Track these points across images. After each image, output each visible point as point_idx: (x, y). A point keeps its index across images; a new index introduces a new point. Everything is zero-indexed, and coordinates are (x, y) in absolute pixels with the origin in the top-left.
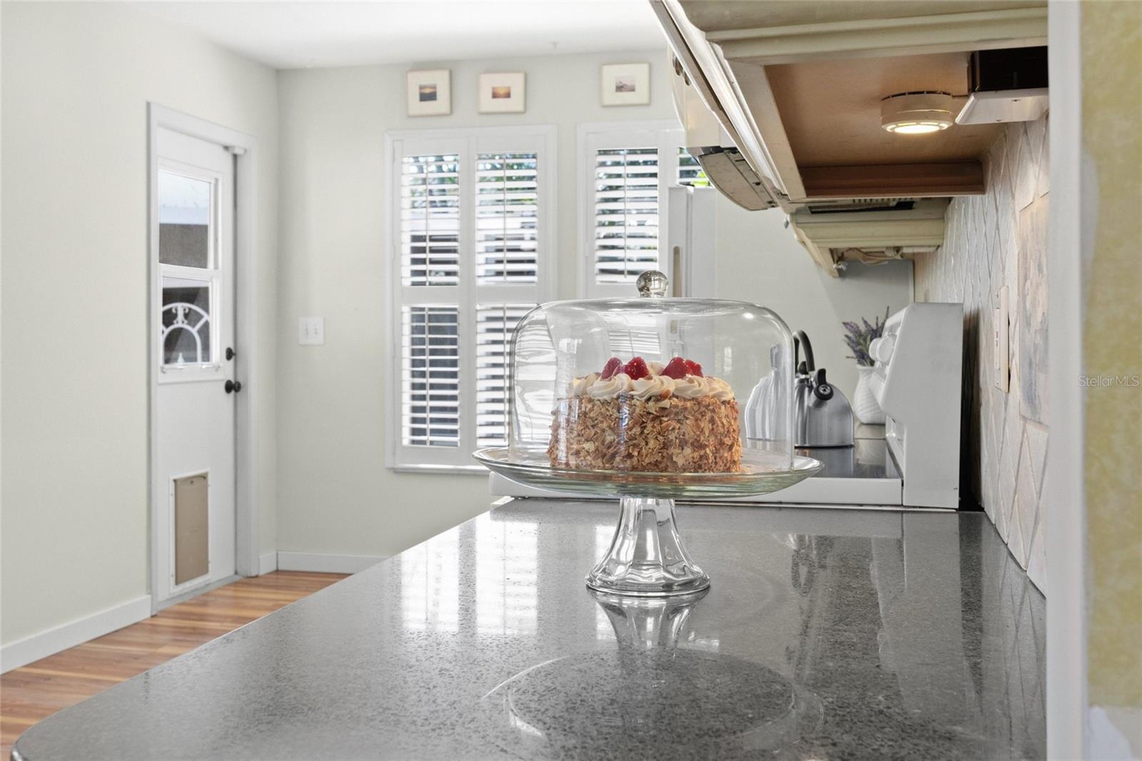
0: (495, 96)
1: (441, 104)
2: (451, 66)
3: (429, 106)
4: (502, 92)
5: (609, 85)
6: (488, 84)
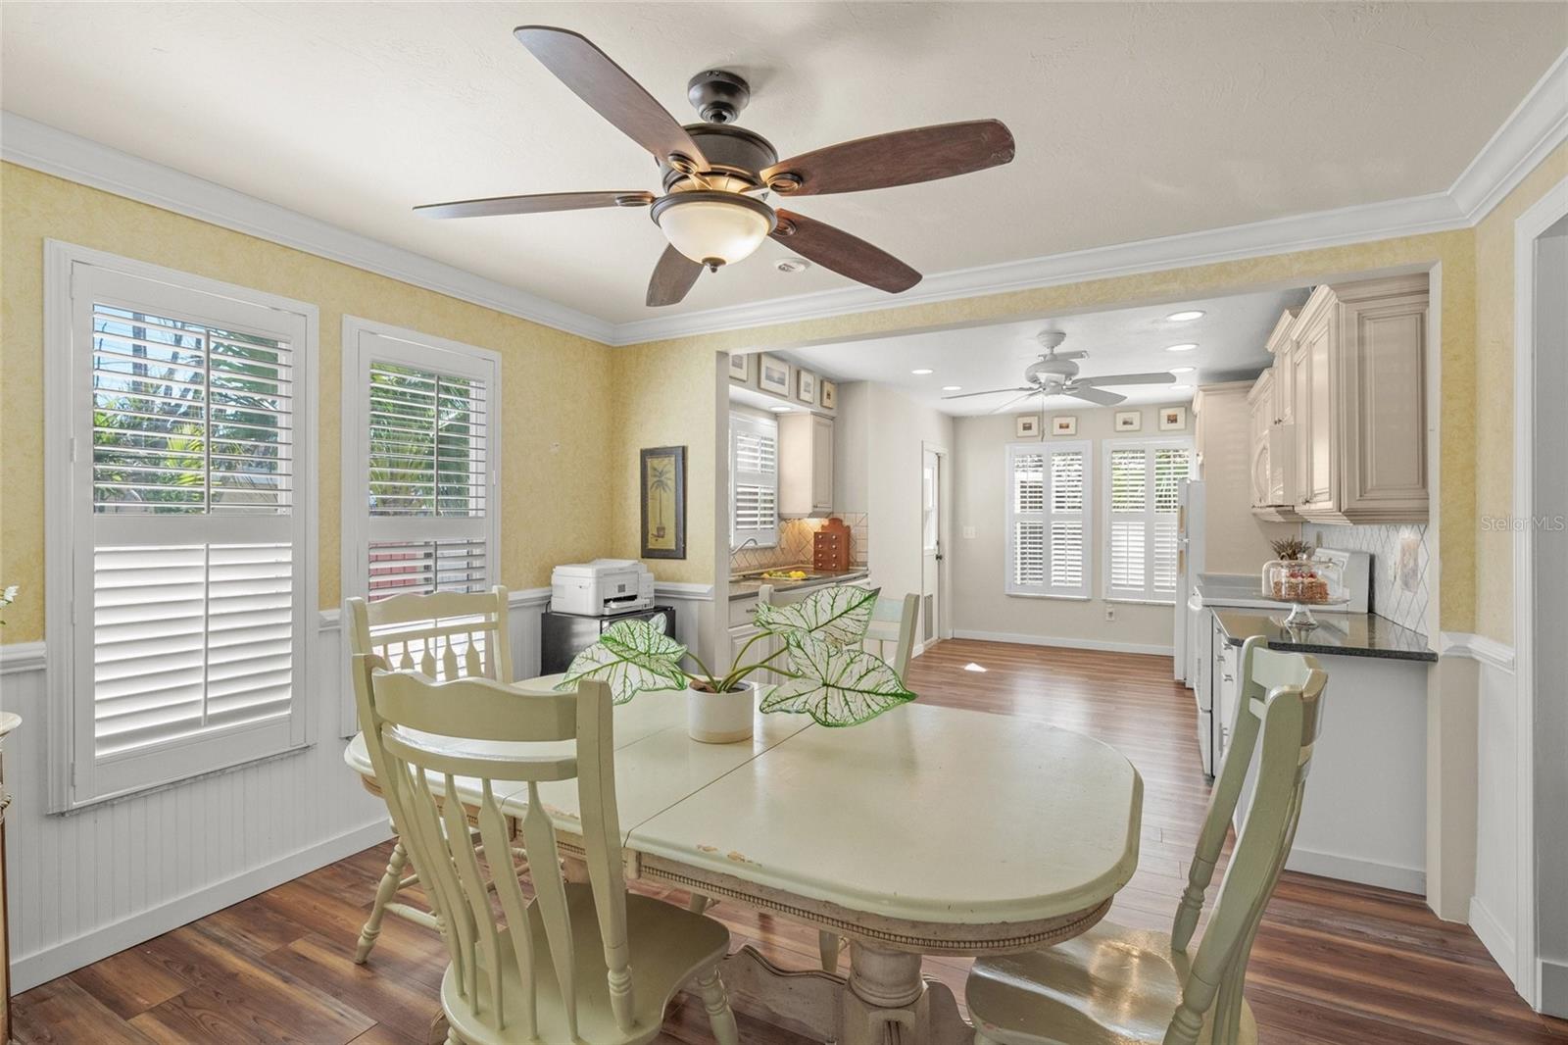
0: (1061, 427)
1: (1034, 431)
3: (1028, 433)
4: (1064, 426)
6: (1057, 422)
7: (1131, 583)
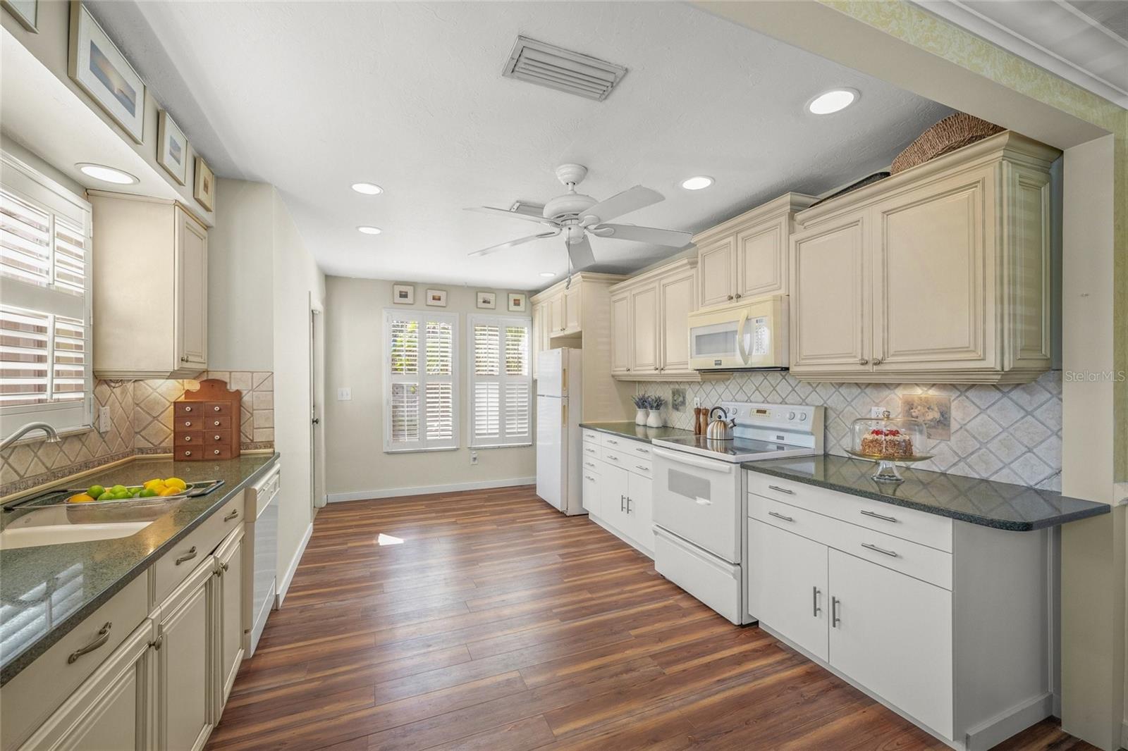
0: (434, 299)
1: (410, 300)
2: (413, 284)
3: (404, 300)
4: (437, 298)
5: (480, 300)
6: (431, 294)
7: (490, 431)
